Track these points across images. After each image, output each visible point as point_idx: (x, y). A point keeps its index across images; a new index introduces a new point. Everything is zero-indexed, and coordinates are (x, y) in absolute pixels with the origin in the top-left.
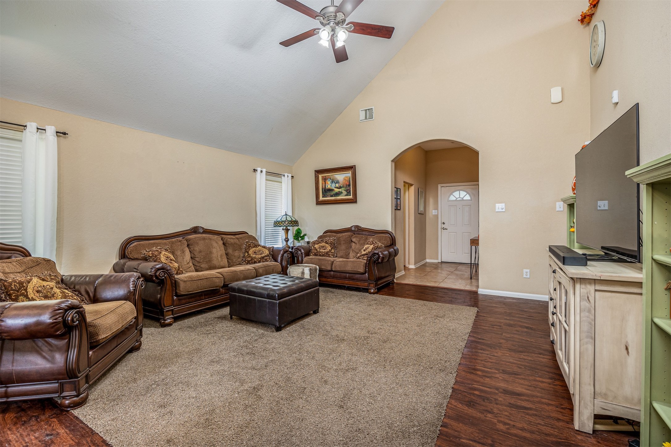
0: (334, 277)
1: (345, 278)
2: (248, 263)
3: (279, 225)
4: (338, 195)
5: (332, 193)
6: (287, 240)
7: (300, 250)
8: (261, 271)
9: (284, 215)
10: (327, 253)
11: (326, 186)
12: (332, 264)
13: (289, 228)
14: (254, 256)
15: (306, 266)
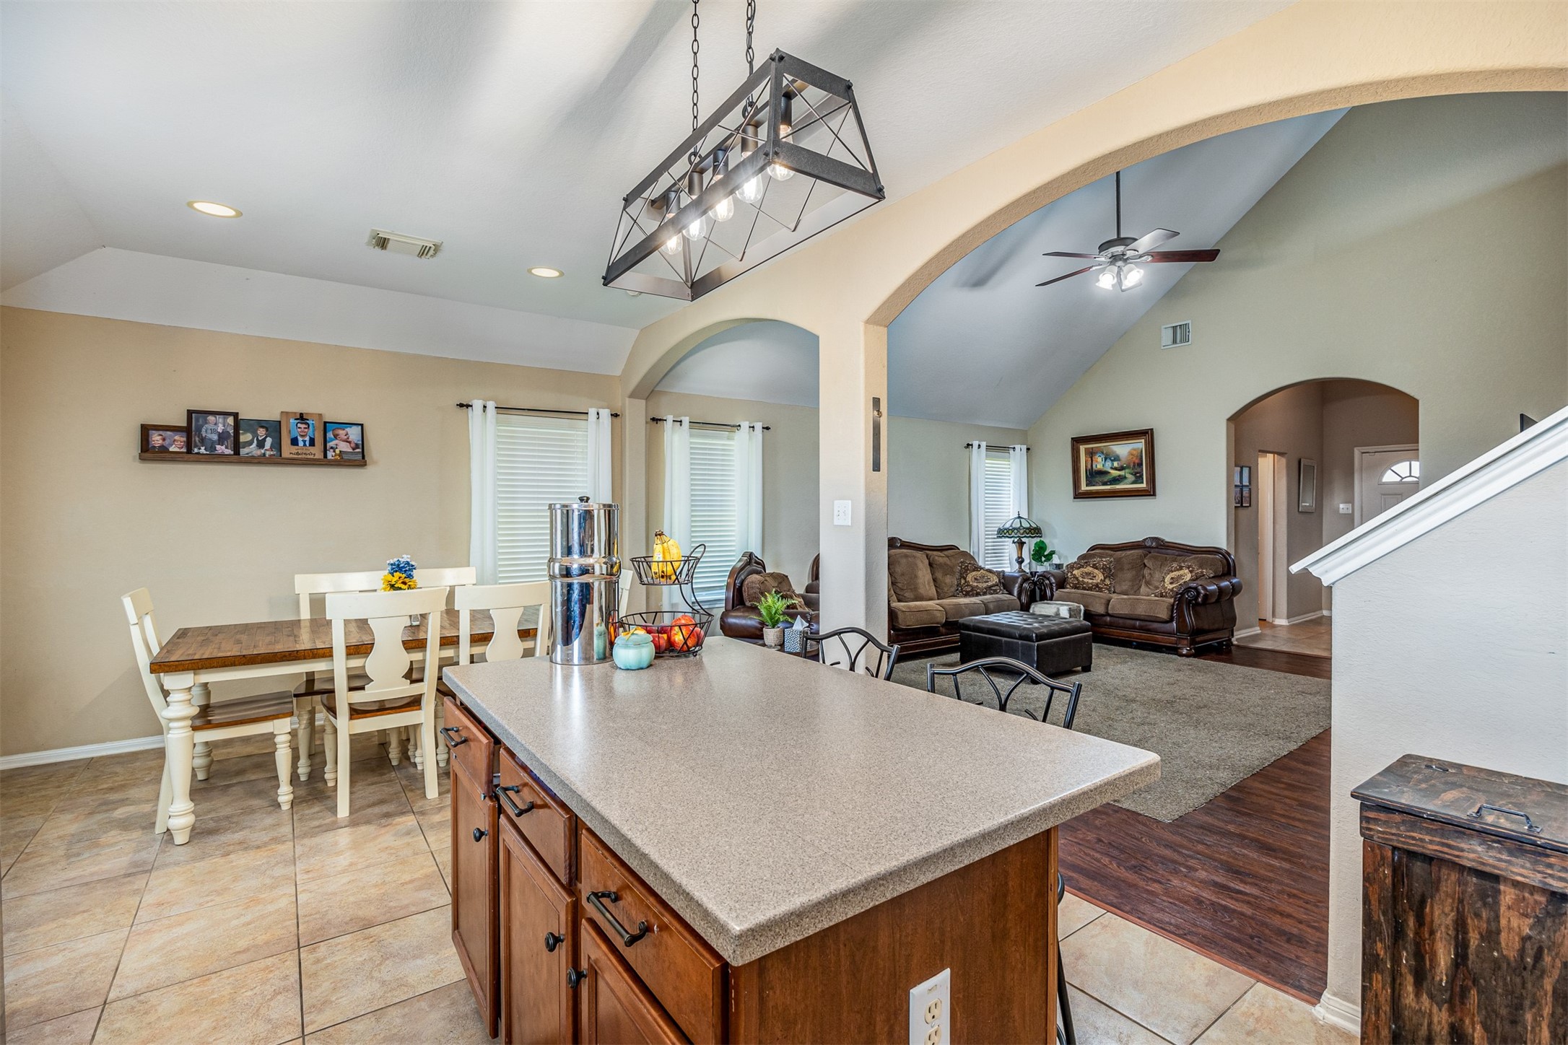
0: (1111, 625)
1: (1134, 628)
2: (967, 594)
3: (1007, 534)
4: (1118, 482)
5: (1106, 478)
6: (1020, 561)
7: (1048, 579)
8: (991, 606)
9: (1016, 518)
10: (1097, 585)
11: (1094, 466)
12: (1108, 604)
13: (1023, 540)
14: (975, 584)
15: (1062, 605)
